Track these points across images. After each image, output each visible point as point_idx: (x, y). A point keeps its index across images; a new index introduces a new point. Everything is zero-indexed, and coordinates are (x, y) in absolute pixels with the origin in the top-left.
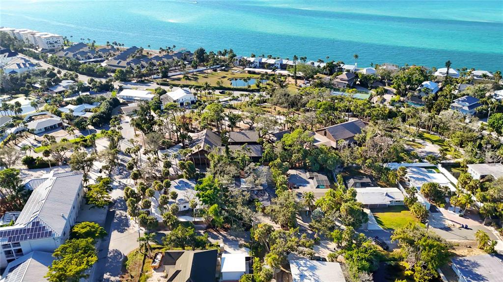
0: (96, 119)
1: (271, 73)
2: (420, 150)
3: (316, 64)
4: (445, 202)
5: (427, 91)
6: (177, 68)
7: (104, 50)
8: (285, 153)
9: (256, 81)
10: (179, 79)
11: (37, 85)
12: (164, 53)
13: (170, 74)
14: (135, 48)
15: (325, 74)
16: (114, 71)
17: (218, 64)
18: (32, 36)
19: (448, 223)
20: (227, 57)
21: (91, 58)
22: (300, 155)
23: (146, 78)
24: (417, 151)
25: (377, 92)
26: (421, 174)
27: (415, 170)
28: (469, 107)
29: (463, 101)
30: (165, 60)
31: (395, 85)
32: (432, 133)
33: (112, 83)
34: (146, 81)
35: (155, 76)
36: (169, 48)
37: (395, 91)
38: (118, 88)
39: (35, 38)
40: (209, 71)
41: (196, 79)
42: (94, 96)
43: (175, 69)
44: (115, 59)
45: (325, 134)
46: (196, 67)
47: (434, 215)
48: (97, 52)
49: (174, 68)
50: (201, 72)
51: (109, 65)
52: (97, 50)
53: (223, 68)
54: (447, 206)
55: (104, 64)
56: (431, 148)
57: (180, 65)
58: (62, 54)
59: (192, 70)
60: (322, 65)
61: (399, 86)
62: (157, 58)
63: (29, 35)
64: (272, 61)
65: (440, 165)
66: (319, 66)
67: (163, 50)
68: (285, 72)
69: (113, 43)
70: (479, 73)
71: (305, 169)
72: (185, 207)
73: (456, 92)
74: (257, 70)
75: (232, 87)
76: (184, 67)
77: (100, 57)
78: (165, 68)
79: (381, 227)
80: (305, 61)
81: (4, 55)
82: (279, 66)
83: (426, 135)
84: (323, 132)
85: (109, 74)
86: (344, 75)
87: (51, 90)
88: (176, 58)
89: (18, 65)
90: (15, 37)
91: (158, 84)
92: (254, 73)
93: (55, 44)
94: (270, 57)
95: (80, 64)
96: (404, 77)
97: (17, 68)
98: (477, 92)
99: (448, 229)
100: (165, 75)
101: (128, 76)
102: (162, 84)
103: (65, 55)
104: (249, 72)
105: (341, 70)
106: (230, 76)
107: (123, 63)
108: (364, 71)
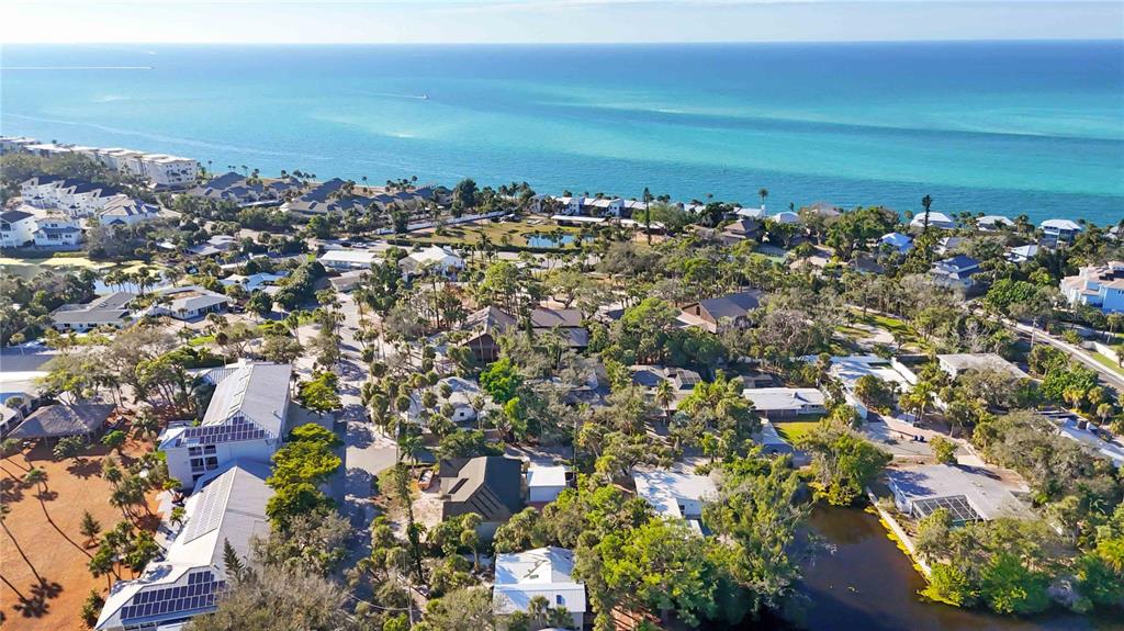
0: (290, 294)
1: (602, 224)
2: (866, 340)
3: (687, 208)
4: (893, 408)
5: (889, 248)
6: (422, 216)
7: (278, 185)
8: (628, 338)
9: (574, 238)
10: (428, 235)
11: (167, 245)
12: (395, 191)
13: (410, 227)
14: (337, 181)
15: (705, 225)
16: (305, 222)
17: (500, 210)
18: (136, 160)
19: (892, 435)
20: (517, 197)
21: (255, 201)
22: (653, 340)
23: (366, 234)
24: (861, 342)
25: (798, 252)
26: (859, 370)
27: (848, 364)
28: (959, 274)
29: (949, 264)
30: (399, 202)
31: (831, 240)
32: (892, 316)
33: (306, 240)
34: (367, 239)
35: (383, 230)
36: (406, 181)
37: (832, 251)
38: (316, 249)
39: (141, 164)
40: (485, 222)
41: (461, 235)
42: (276, 260)
43: (420, 219)
44: (303, 199)
45: (698, 313)
46: (457, 214)
47: (873, 425)
48: (267, 189)
49: (417, 217)
50: (469, 223)
51: (293, 210)
52: (265, 185)
53: (512, 215)
54: (896, 413)
55: (284, 208)
56: (884, 337)
57: (427, 212)
58: (201, 192)
59: (451, 219)
60: (699, 209)
61: (839, 241)
62: (383, 198)
63: (129, 159)
64: (604, 203)
65: (894, 359)
66: (692, 211)
67: (393, 185)
68: (629, 223)
69: (295, 173)
70: (990, 220)
71: (662, 364)
72: (462, 414)
73: (942, 251)
74: (575, 219)
75: (530, 246)
76: (438, 213)
77: (272, 197)
78: (401, 214)
79: (784, 441)
80: (666, 202)
81: (93, 193)
82: (617, 212)
83: (880, 319)
84: (695, 307)
85: (294, 227)
86: (738, 225)
87: (192, 253)
88: (419, 199)
89: (127, 209)
90: (102, 163)
91: (390, 242)
92: (570, 224)
93: (182, 176)
94: (600, 196)
95: (240, 210)
96: (848, 224)
97: (126, 213)
98: (977, 250)
99: (893, 442)
100: (401, 228)
101: (332, 230)
102: (400, 243)
103: (207, 194)
104: (561, 222)
105: (735, 217)
106: (524, 230)
107: (321, 207)
108: (777, 218)
